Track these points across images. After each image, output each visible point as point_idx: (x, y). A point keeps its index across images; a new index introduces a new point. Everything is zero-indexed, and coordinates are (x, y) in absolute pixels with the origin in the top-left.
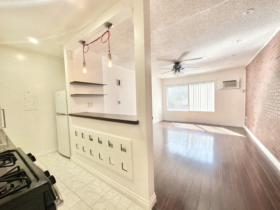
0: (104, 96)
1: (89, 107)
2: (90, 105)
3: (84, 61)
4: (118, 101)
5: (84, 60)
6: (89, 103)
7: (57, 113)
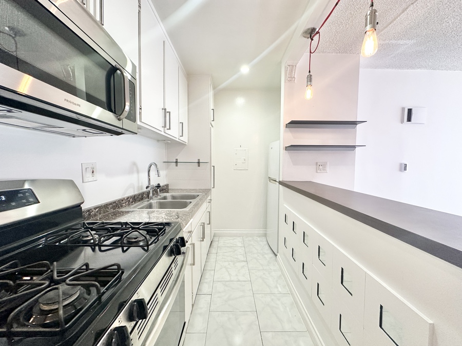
0: (357, 149)
1: (318, 171)
2: (321, 167)
3: (308, 74)
4: (401, 164)
5: (310, 72)
6: (318, 164)
7: (269, 178)
